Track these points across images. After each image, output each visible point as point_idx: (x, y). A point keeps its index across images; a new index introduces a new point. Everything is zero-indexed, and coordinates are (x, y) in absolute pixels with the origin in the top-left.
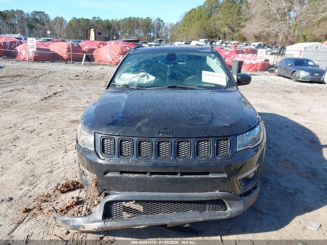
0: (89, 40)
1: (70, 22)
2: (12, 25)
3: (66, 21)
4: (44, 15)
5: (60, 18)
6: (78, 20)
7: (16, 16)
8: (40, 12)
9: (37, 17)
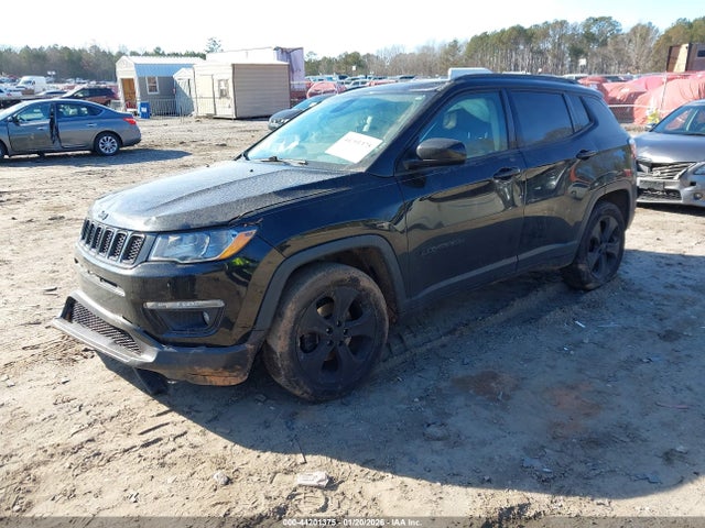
0: (672, 70)
1: (667, 32)
2: (541, 52)
3: (657, 31)
4: (611, 24)
5: (644, 26)
6: (691, 25)
7: (551, 32)
8: (602, 19)
9: (594, 30)
